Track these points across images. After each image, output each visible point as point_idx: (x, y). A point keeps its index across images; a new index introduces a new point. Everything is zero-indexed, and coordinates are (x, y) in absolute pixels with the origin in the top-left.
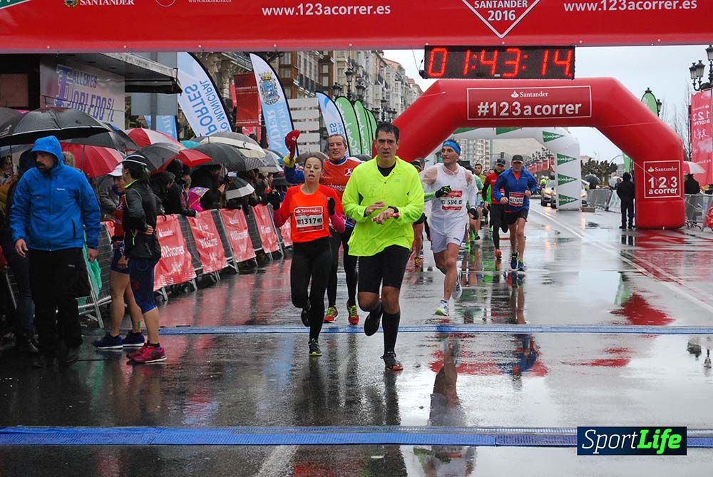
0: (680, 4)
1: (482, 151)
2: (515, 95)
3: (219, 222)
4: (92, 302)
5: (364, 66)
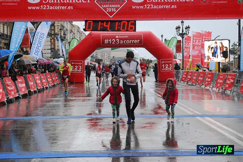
0: (171, 6)
1: (107, 56)
2: (117, 37)
5: (66, 27)
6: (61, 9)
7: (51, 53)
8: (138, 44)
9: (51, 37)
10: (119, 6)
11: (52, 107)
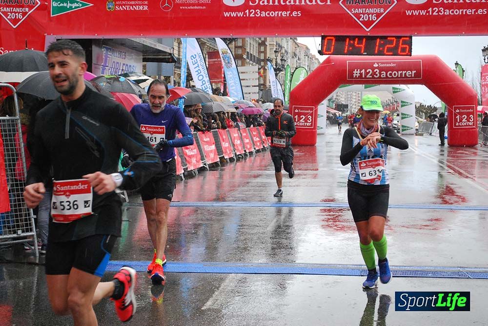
0: (476, 11)
1: (356, 99)
2: (376, 65)
3: (198, 139)
5: (285, 47)
6: (280, 15)
7: (259, 93)
8: (413, 77)
9: (260, 64)
10: (382, 10)
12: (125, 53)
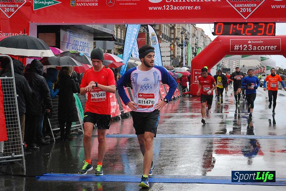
1: (235, 64)
2: (250, 42)
4: (80, 124)
5: (188, 30)
6: (186, 9)
7: (170, 61)
8: (275, 50)
9: (171, 42)
10: (255, 5)
11: (173, 124)
12: (82, 34)
